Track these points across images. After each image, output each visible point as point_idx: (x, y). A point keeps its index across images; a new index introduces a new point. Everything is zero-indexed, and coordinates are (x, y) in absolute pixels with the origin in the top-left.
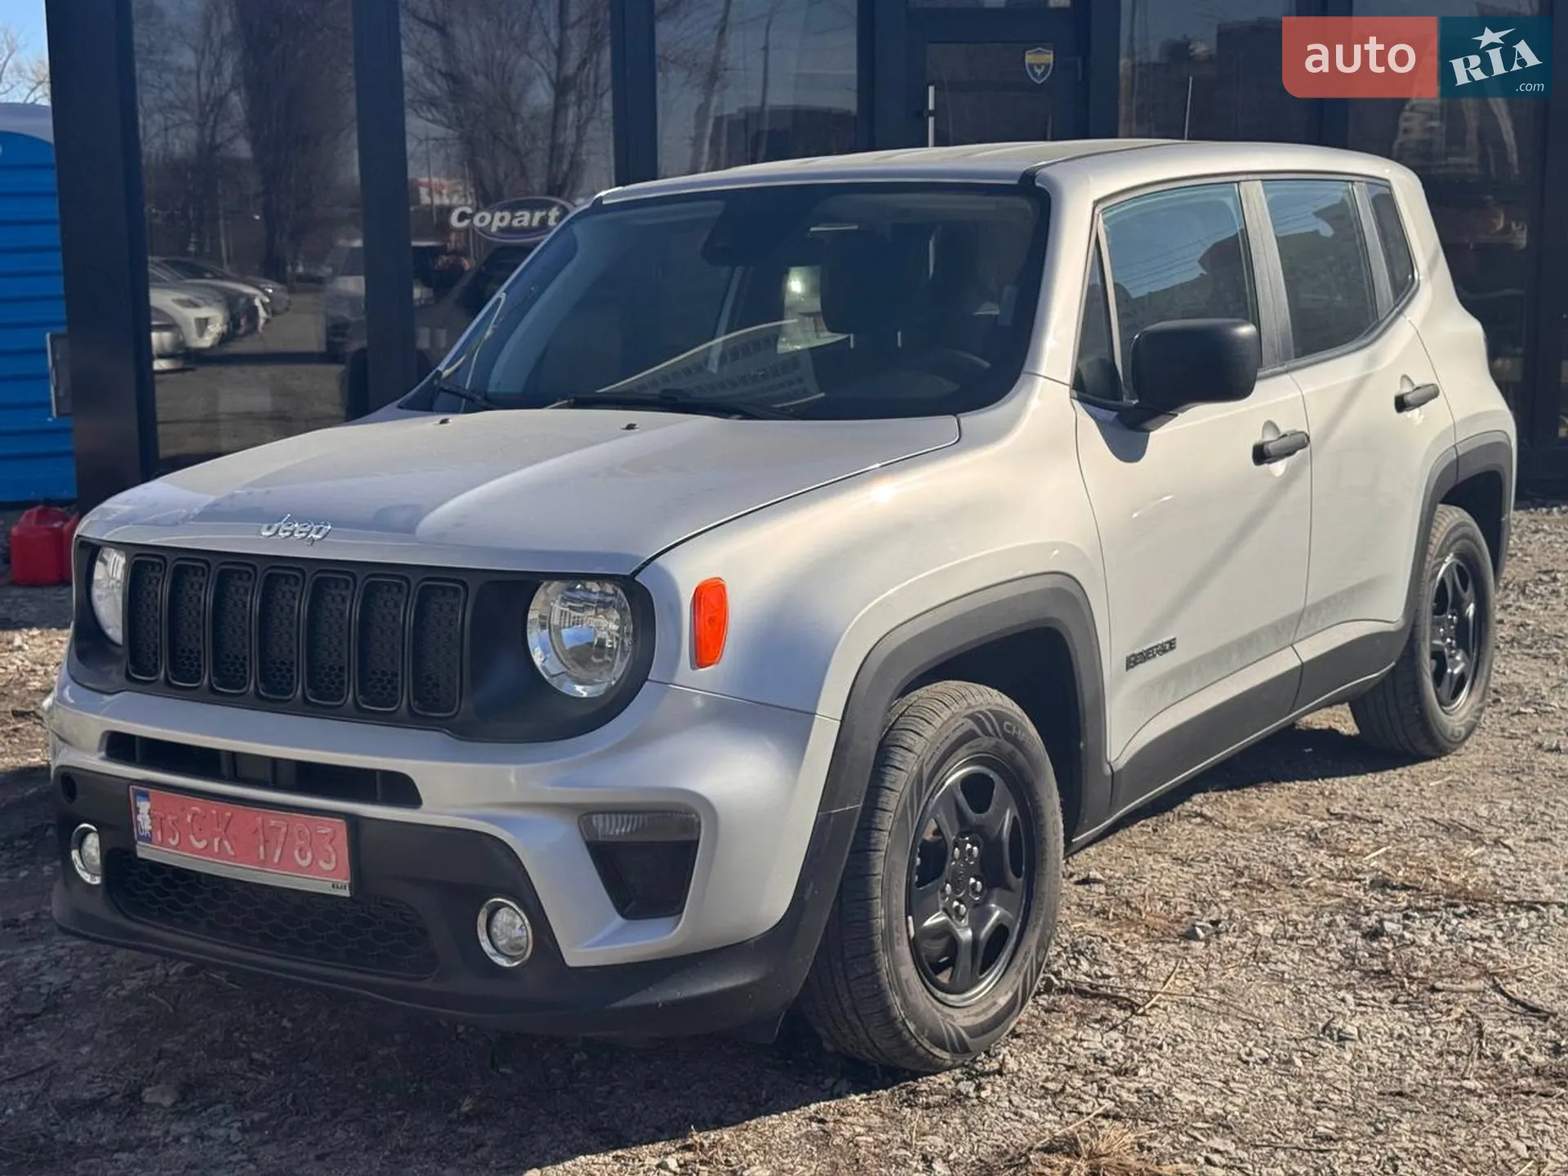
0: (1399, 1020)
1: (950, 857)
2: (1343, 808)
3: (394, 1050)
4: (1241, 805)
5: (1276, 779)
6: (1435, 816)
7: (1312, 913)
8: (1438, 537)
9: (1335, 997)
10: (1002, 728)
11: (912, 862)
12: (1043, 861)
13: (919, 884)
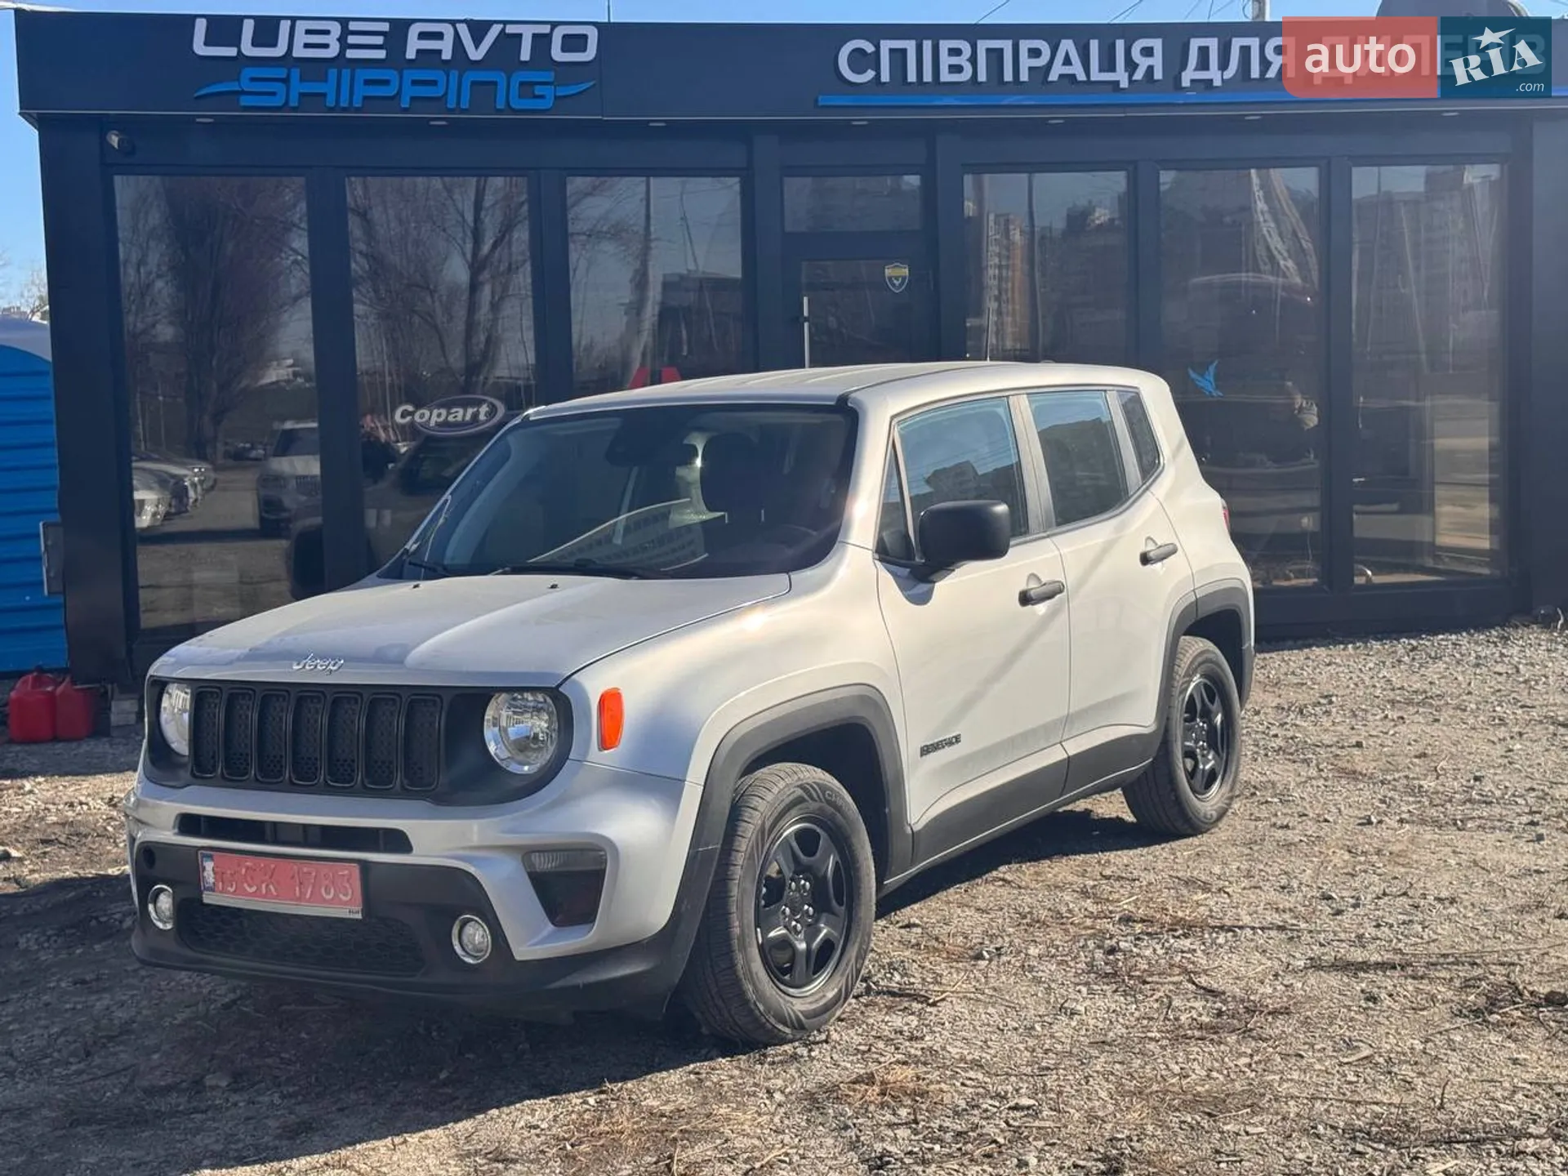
0: (1116, 1002)
1: (788, 889)
2: (1112, 872)
4: (1035, 872)
5: (1066, 854)
6: (1179, 875)
7: (1071, 940)
8: (1184, 662)
9: (1074, 990)
10: (824, 796)
11: (759, 890)
12: (859, 894)
13: (765, 906)
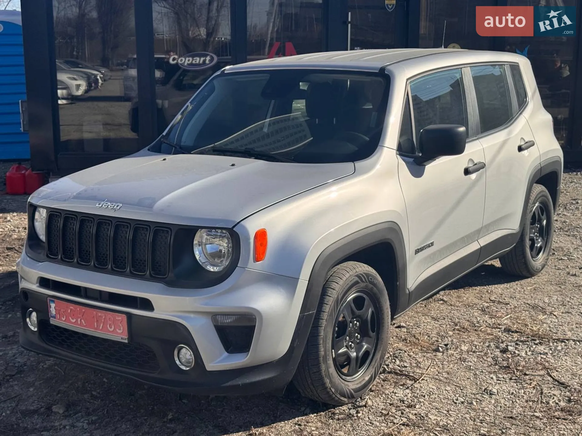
0: (512, 387)
1: (348, 327)
2: (495, 298)
3: (144, 392)
4: (457, 296)
5: (471, 285)
6: (529, 302)
7: (482, 341)
8: (533, 197)
9: (489, 376)
10: (368, 279)
11: (334, 329)
12: (383, 326)
13: (337, 338)
